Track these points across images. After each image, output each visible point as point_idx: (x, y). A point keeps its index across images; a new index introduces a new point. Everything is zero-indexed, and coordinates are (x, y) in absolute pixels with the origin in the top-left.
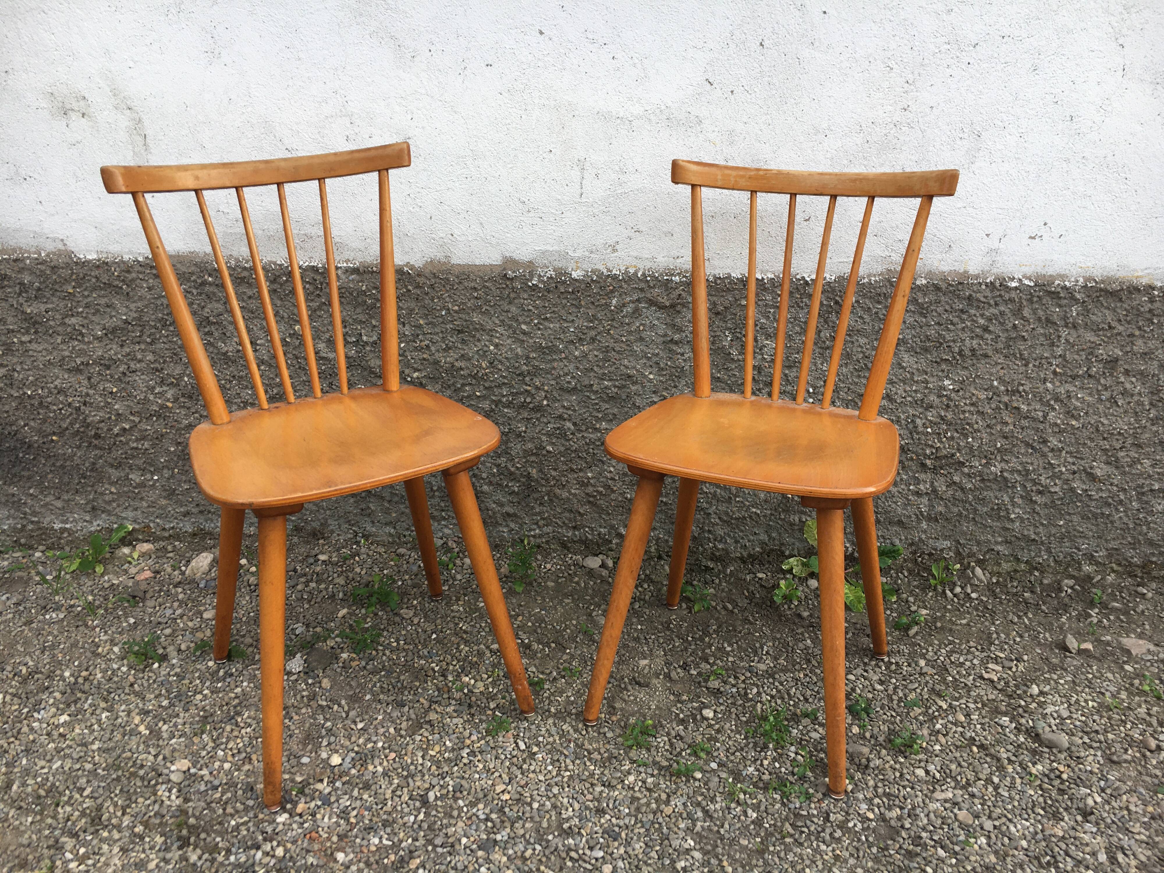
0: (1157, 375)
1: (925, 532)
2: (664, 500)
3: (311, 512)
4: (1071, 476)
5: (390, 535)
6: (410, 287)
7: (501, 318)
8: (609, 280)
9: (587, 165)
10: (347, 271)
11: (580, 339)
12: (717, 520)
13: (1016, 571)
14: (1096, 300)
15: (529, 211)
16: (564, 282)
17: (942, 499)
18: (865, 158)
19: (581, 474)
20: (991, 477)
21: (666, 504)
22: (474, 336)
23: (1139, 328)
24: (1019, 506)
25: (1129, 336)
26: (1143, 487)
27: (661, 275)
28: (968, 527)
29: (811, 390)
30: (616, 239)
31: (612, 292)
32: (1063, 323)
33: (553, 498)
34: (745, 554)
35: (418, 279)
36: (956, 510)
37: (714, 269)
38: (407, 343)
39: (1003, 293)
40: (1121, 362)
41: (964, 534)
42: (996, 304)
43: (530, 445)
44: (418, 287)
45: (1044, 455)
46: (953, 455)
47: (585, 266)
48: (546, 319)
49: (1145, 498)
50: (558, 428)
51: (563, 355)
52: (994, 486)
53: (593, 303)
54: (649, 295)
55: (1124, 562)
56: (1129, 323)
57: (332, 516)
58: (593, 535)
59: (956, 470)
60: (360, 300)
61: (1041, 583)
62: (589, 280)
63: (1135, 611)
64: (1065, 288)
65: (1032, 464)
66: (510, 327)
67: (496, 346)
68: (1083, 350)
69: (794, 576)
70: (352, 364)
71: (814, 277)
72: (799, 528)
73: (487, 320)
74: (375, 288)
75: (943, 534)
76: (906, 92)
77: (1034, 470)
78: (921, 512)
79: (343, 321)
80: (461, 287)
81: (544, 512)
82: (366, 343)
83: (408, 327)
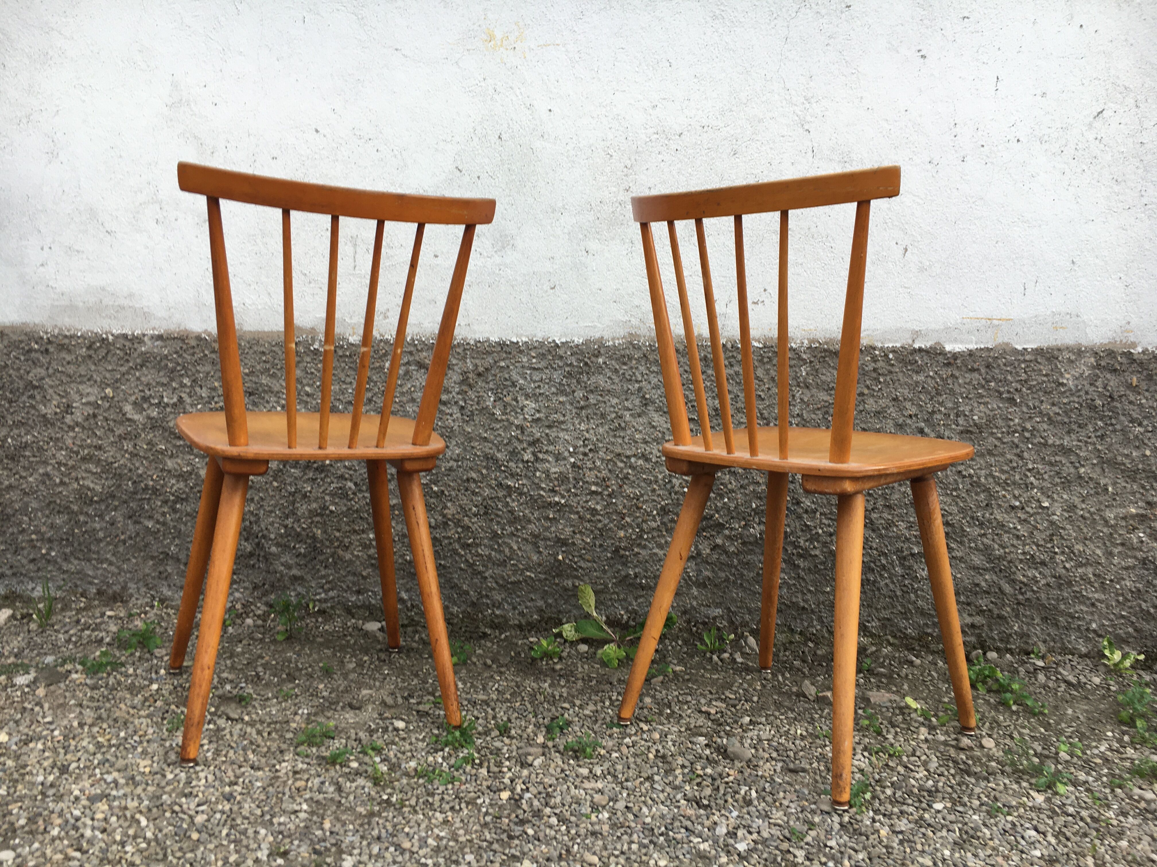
1: (695, 598)
2: (443, 562)
3: (113, 575)
4: (828, 539)
6: (207, 352)
8: (382, 344)
9: (359, 242)
10: (152, 337)
12: (494, 585)
13: (791, 642)
14: (823, 361)
16: (342, 347)
17: (708, 563)
18: (598, 233)
19: (364, 536)
20: (752, 539)
22: (263, 398)
23: (868, 387)
24: (783, 571)
25: (859, 395)
26: (903, 552)
27: (428, 339)
28: (737, 594)
29: (571, 450)
30: (386, 307)
31: (385, 355)
32: (795, 383)
33: (338, 560)
34: (523, 621)
35: (214, 344)
36: (722, 575)
37: (475, 333)
38: (204, 404)
39: (735, 354)
41: (733, 600)
42: (732, 366)
43: (314, 505)
45: (799, 517)
46: (712, 516)
49: (907, 563)
50: (341, 488)
52: (757, 550)
54: (417, 358)
55: (899, 634)
57: (131, 579)
58: (376, 599)
59: (718, 533)
60: (163, 364)
61: (815, 654)
63: (898, 675)
64: (791, 349)
67: (283, 407)
68: (818, 409)
69: (566, 641)
70: (154, 425)
71: (564, 340)
72: (574, 593)
73: (275, 382)
74: (176, 352)
75: (714, 601)
76: (626, 175)
77: (792, 533)
78: (689, 576)
79: (148, 384)
80: (251, 352)
81: (329, 575)
82: (167, 405)
83: (204, 389)
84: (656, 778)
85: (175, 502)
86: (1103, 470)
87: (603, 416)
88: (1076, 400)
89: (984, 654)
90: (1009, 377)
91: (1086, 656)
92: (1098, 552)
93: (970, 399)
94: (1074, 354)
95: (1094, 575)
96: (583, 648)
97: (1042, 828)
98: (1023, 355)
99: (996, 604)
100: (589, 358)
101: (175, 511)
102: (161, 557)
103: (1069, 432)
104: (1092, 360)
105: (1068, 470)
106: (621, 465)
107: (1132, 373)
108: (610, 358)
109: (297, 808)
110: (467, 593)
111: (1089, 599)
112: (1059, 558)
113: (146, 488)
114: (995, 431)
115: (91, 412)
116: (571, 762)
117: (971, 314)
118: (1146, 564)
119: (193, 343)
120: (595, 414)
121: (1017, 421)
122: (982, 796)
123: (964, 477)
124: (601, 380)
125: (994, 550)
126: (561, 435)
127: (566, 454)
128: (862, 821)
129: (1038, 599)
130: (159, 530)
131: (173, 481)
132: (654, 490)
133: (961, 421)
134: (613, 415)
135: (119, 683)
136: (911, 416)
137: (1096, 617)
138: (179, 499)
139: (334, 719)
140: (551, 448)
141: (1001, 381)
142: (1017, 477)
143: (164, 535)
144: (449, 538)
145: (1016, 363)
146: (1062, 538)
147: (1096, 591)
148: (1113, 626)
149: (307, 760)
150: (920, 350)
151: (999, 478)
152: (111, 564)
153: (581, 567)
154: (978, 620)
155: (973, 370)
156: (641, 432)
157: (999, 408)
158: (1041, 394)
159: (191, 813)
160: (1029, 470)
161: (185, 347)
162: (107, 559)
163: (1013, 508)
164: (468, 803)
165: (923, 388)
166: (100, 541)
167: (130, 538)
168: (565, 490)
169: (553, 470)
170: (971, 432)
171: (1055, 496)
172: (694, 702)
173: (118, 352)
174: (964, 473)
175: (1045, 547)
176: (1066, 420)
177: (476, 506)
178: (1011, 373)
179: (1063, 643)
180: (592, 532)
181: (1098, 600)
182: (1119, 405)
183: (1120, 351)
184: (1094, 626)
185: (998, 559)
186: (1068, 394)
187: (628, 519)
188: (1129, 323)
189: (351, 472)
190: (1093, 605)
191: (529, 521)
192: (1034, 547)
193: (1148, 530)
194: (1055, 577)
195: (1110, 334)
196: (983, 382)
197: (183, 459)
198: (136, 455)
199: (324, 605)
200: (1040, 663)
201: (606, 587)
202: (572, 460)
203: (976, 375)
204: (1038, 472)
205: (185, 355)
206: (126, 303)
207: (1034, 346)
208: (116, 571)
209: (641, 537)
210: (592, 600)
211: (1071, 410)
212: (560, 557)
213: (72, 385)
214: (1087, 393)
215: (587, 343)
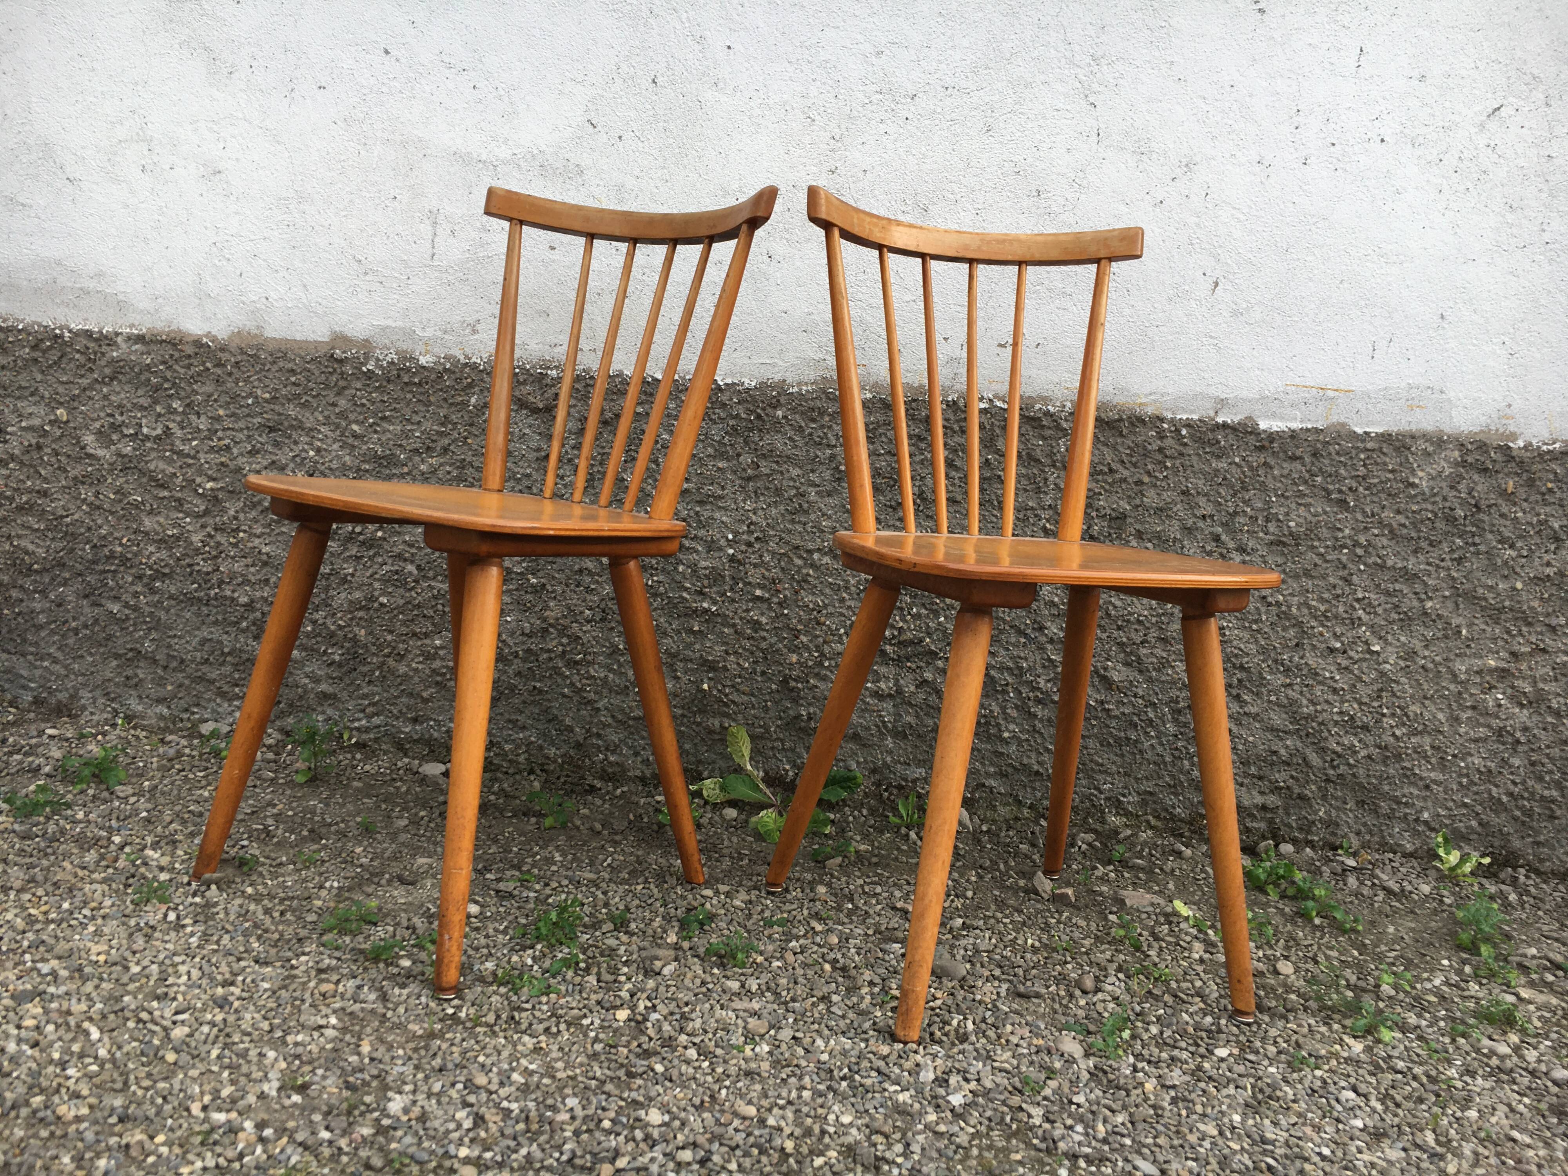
0: (1181, 541)
1: (890, 752)
2: (538, 685)
3: (58, 677)
5: (162, 717)
6: (208, 365)
7: (326, 413)
8: (467, 369)
9: (440, 219)
10: (129, 338)
11: (428, 448)
12: (610, 720)
13: (1017, 819)
15: (366, 273)
16: (409, 370)
17: (911, 705)
18: (787, 230)
19: (428, 641)
21: (540, 691)
22: (290, 437)
23: (1149, 473)
24: (1014, 721)
25: (1136, 483)
26: (1178, 702)
27: (534, 367)
29: (730, 537)
30: (476, 317)
31: (470, 386)
32: (1049, 461)
33: (388, 673)
34: (648, 773)
35: (220, 355)
36: (930, 722)
38: (202, 440)
40: (1129, 520)
42: (962, 431)
43: (357, 595)
44: (219, 365)
45: (1041, 648)
46: (921, 641)
47: (436, 350)
48: (384, 418)
49: (1182, 719)
50: (397, 572)
51: (406, 470)
53: (445, 400)
54: (517, 393)
55: (1163, 814)
56: (1135, 465)
57: (84, 685)
59: (928, 664)
60: (143, 378)
62: (441, 368)
64: (1047, 414)
65: (1026, 659)
66: (338, 426)
67: (318, 450)
69: (706, 802)
70: (126, 465)
71: (729, 381)
72: (721, 737)
73: (307, 414)
74: (164, 363)
75: (915, 757)
76: (833, 150)
77: (1030, 669)
78: (884, 722)
79: (120, 406)
80: (275, 368)
81: (374, 695)
82: (147, 437)
83: (203, 418)
84: (835, 998)
85: (153, 579)
86: (1457, 605)
87: (778, 492)
88: (1430, 507)
89: (1276, 846)
90: (1342, 471)
91: (1411, 855)
92: (1440, 716)
93: (1287, 498)
94: (1432, 444)
95: (1432, 747)
96: (731, 813)
97: (1363, 1088)
98: (1363, 441)
99: (1297, 779)
100: (764, 409)
101: (153, 591)
102: (130, 655)
103: (1415, 552)
104: (1457, 454)
105: (1410, 603)
106: (799, 562)
107: (1508, 475)
108: (794, 410)
109: (323, 1022)
110: (570, 729)
111: (1422, 779)
112: (1388, 721)
113: (112, 556)
114: (1316, 543)
115: (34, 441)
116: (716, 971)
117: (1298, 381)
118: (1501, 736)
119: (189, 350)
120: (768, 489)
121: (1347, 531)
122: (1279, 1040)
123: (1270, 604)
124: (778, 442)
125: (1300, 707)
126: (717, 515)
127: (723, 542)
128: (1119, 1069)
129: (1354, 775)
130: (128, 618)
131: (152, 549)
132: (843, 600)
133: (1272, 527)
134: (793, 492)
135: (63, 832)
136: (1204, 517)
137: (1430, 804)
138: (159, 575)
139: (377, 896)
140: (702, 533)
141: (1330, 475)
142: (1341, 609)
143: (135, 625)
144: (549, 651)
145: (1354, 452)
146: (1394, 695)
147: (1433, 769)
148: (1450, 817)
149: (337, 954)
150: (1225, 425)
151: (1316, 609)
152: (55, 661)
153: (733, 702)
154: (1272, 800)
155: (1294, 458)
156: (830, 517)
157: (1325, 512)
158: (1383, 496)
159: (165, 1023)
160: (1358, 600)
161: (177, 355)
162: (49, 655)
163: (1332, 650)
164: (569, 1024)
165: (1225, 479)
166: (41, 627)
167: (86, 626)
168: (718, 593)
169: (703, 564)
170: (1284, 544)
171: (1389, 637)
172: (885, 895)
173: (77, 356)
174: (1270, 599)
175: (1369, 706)
176: (1414, 534)
177: (590, 609)
178: (1345, 465)
179: (1383, 837)
180: (752, 653)
181: (1435, 782)
182: (1486, 518)
183: (1495, 444)
184: (1426, 815)
185: (1306, 719)
186: (1419, 499)
187: (804, 639)
188: (1510, 406)
189: (414, 551)
190: (1427, 787)
191: (665, 634)
192: (1356, 706)
193: (1509, 691)
194: (1380, 747)
195: (1483, 420)
196: (1307, 476)
197: (167, 517)
198: (99, 508)
199: (365, 736)
200: (1351, 862)
201: (767, 731)
202: (731, 551)
203: (1297, 465)
204: (1370, 604)
205: (176, 367)
206: (92, 285)
207: (1380, 430)
208: (63, 672)
209: (821, 664)
210: (745, 748)
211: (1422, 522)
212: (705, 686)
213: (7, 401)
214: (1445, 499)
215: (763, 386)
